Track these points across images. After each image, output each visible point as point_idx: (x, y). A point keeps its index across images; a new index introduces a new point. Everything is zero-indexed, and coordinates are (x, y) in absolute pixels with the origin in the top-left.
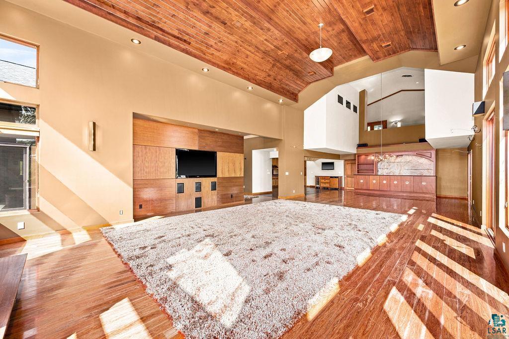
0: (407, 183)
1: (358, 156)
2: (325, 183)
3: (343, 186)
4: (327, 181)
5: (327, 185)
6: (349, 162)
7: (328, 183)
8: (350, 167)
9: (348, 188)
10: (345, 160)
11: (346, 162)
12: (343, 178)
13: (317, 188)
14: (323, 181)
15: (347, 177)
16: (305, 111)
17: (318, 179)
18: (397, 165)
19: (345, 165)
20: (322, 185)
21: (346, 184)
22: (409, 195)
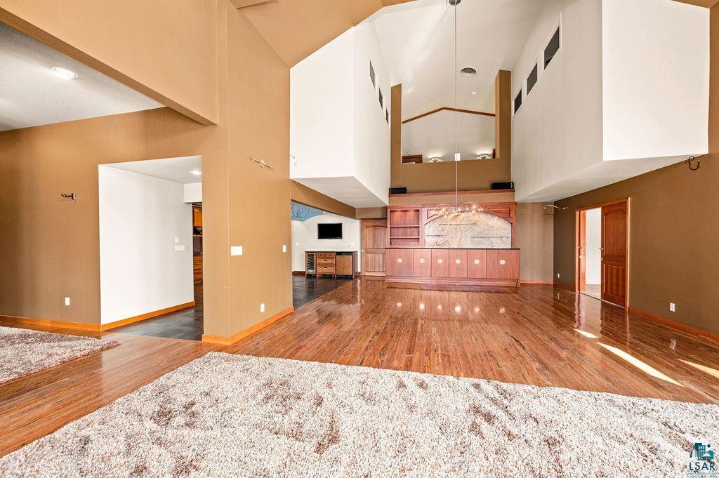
0: (477, 262)
1: (391, 211)
2: (326, 266)
3: (359, 271)
4: (329, 261)
5: (330, 270)
6: (370, 224)
7: (330, 265)
8: (371, 234)
9: (367, 274)
10: (363, 220)
11: (365, 224)
12: (359, 254)
13: (309, 276)
14: (322, 261)
15: (367, 253)
16: (292, 70)
17: (311, 256)
18: (456, 229)
19: (362, 230)
20: (321, 270)
21: (366, 265)
22: (478, 283)
